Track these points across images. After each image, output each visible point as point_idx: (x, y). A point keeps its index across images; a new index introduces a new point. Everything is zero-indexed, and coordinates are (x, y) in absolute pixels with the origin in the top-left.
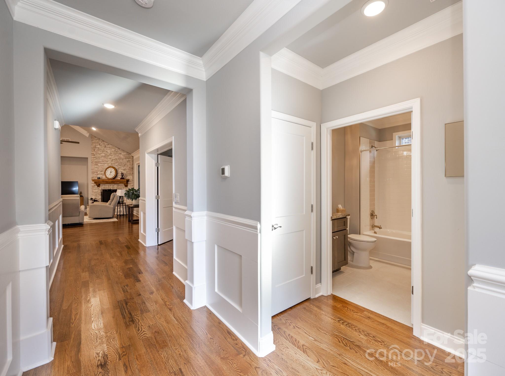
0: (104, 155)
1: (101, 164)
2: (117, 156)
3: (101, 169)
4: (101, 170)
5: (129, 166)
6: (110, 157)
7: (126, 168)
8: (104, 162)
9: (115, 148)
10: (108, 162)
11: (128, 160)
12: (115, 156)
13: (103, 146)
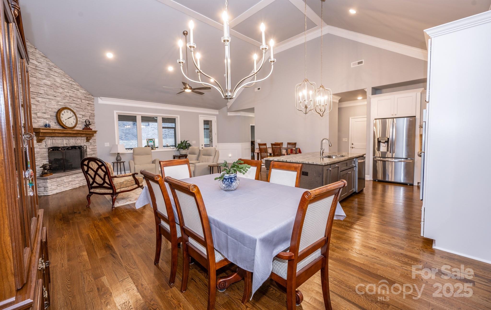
0: (49, 83)
1: (44, 100)
2: (72, 92)
3: (44, 108)
4: (44, 111)
5: (90, 111)
6: (61, 90)
7: (86, 113)
8: (49, 97)
9: (68, 78)
10: (58, 99)
11: (87, 102)
12: (70, 91)
13: (44, 64)
